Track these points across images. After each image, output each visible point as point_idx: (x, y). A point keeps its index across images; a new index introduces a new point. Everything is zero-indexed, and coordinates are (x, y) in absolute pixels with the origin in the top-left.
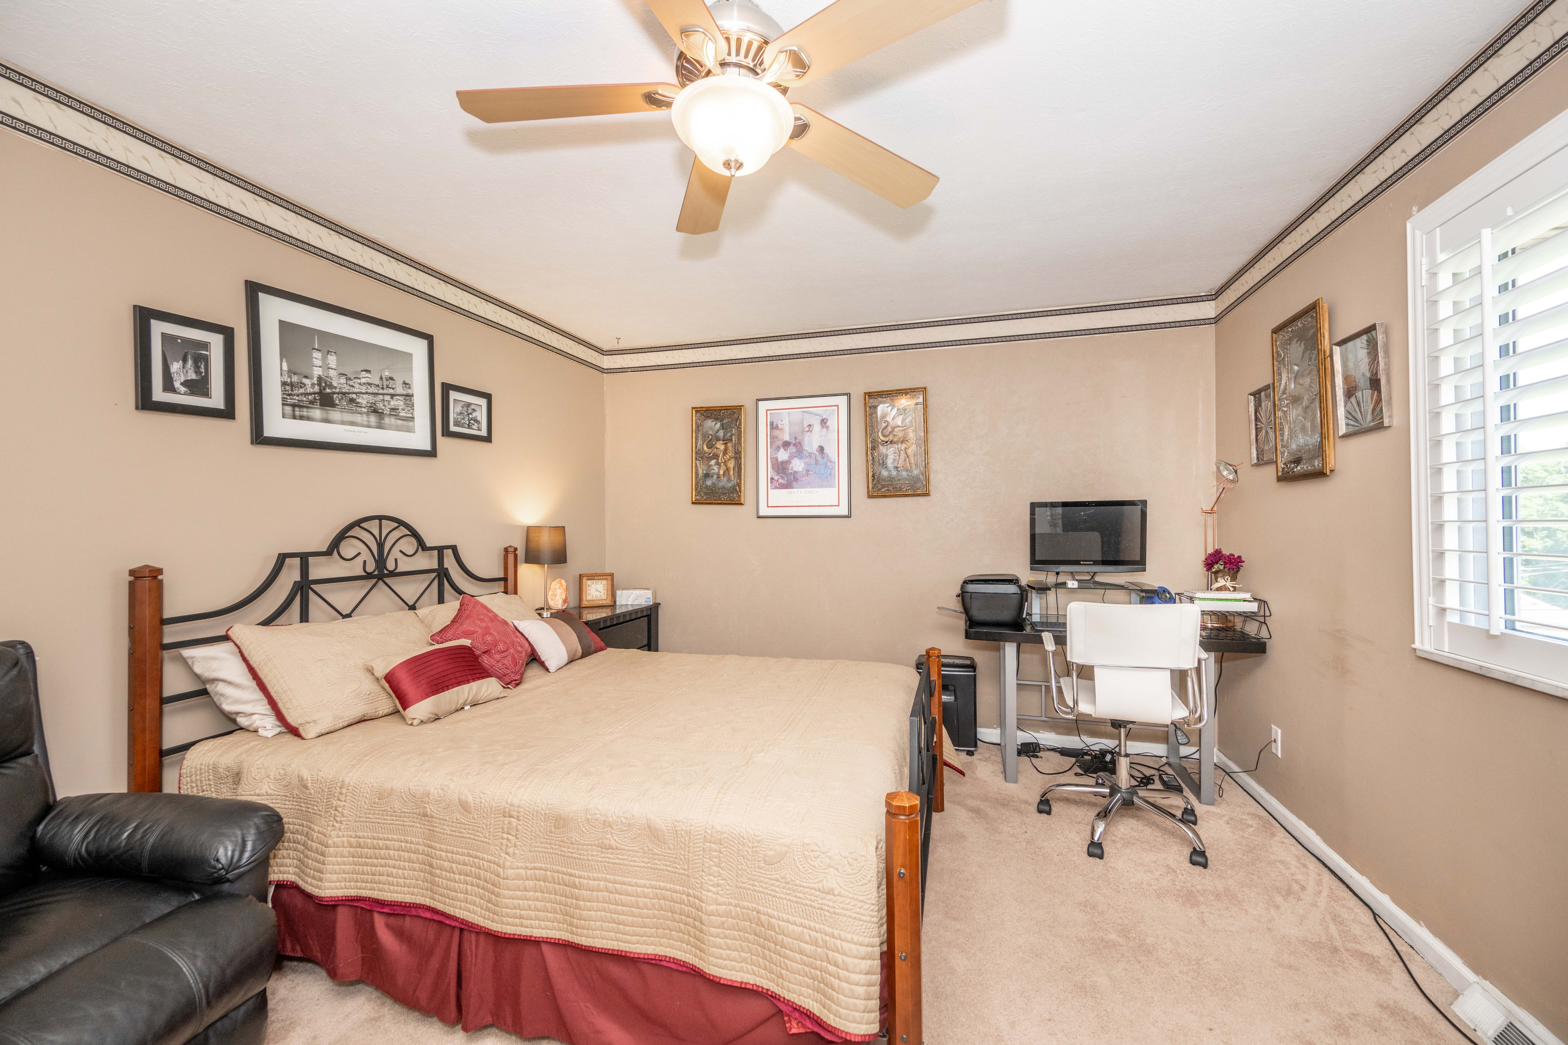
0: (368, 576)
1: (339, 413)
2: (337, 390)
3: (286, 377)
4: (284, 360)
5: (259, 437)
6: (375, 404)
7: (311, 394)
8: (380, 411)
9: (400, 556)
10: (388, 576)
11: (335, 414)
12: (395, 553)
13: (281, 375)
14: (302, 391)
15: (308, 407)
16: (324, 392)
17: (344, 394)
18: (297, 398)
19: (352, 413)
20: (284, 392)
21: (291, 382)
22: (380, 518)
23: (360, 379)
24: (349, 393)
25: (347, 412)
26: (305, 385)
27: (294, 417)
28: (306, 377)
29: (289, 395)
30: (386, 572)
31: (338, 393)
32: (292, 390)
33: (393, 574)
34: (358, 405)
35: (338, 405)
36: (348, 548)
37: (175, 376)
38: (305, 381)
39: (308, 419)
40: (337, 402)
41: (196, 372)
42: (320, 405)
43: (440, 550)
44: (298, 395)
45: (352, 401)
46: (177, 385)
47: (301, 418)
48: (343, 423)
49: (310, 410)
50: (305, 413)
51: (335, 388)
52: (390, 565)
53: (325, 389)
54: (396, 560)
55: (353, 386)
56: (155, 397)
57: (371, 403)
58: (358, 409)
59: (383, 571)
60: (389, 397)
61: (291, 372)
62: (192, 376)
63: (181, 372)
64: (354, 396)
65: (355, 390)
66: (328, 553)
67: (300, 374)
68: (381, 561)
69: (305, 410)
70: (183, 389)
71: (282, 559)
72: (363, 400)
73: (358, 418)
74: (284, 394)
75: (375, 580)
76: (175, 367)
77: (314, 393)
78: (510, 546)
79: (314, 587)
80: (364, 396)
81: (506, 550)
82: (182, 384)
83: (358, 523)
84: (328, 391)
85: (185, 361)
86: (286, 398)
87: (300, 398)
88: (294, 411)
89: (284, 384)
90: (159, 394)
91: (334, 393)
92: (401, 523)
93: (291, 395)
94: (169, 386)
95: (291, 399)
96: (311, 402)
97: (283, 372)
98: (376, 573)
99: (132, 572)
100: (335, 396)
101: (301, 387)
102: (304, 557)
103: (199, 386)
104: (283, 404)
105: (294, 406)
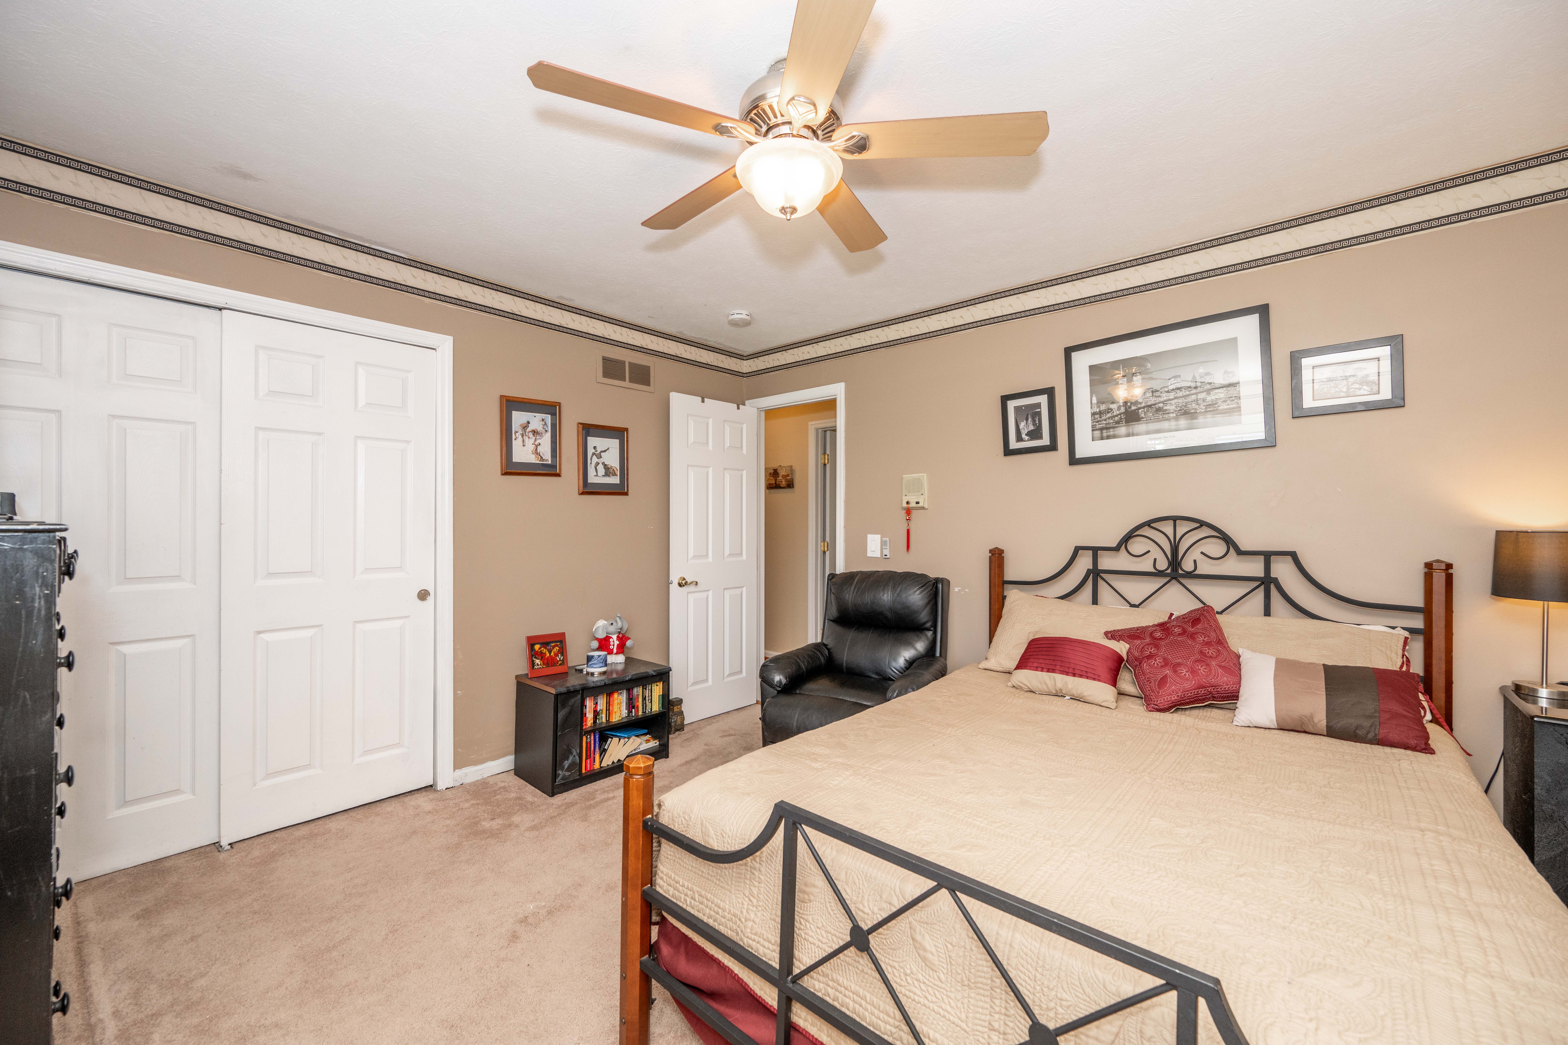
0: (1159, 574)
1: (1144, 425)
2: (1143, 405)
3: (1095, 408)
4: (1094, 395)
5: (1074, 461)
6: (1185, 406)
7: (1117, 416)
8: (1193, 411)
9: (1200, 558)
10: (1183, 576)
11: (1140, 427)
12: (1195, 554)
13: (1091, 408)
14: (1109, 415)
15: (1113, 428)
16: (1130, 410)
17: (1150, 406)
18: (1105, 422)
19: (1158, 422)
20: (1093, 420)
21: (1100, 411)
22: (1175, 519)
23: (1167, 387)
24: (1154, 405)
25: (1153, 422)
26: (1112, 410)
27: (1102, 438)
28: (1113, 403)
29: (1098, 422)
30: (1180, 572)
31: (1143, 408)
32: (1101, 417)
33: (1190, 575)
34: (1166, 412)
35: (1142, 418)
36: (1137, 546)
37: (1022, 431)
38: (1112, 406)
39: (1114, 437)
40: (1143, 415)
41: (1033, 425)
42: (1126, 423)
43: (1268, 556)
44: (1105, 420)
45: (1159, 410)
46: (1024, 436)
47: (1108, 437)
48: (1148, 433)
49: (1116, 429)
50: (1111, 432)
51: (1141, 403)
52: (1187, 566)
53: (1130, 407)
54: (1195, 561)
55: (1159, 396)
56: (1011, 447)
57: (1181, 407)
58: (1166, 416)
59: (1177, 571)
60: (1205, 393)
61: (1100, 402)
62: (1032, 428)
63: (1026, 427)
64: (1161, 405)
65: (1162, 399)
66: (1117, 549)
67: (1107, 402)
68: (1175, 562)
69: (1111, 430)
70: (1027, 438)
71: (1077, 549)
72: (1170, 407)
73: (1165, 425)
74: (1093, 422)
75: (1166, 579)
76: (1022, 425)
77: (1120, 414)
78: (1438, 561)
79: (1103, 575)
80: (1173, 402)
81: (1429, 566)
82: (1026, 435)
83: (1148, 524)
84: (1133, 408)
85: (1027, 419)
86: (1096, 425)
87: (1108, 421)
88: (1102, 433)
89: (1093, 414)
90: (1014, 445)
91: (1140, 408)
92: (1202, 524)
93: (1100, 421)
94: (1019, 439)
95: (1099, 425)
96: (1118, 422)
97: (1093, 405)
98: (1169, 571)
99: (991, 551)
100: (1140, 411)
101: (1108, 412)
102: (1095, 551)
103: (1035, 434)
104: (1093, 430)
105: (1101, 429)
